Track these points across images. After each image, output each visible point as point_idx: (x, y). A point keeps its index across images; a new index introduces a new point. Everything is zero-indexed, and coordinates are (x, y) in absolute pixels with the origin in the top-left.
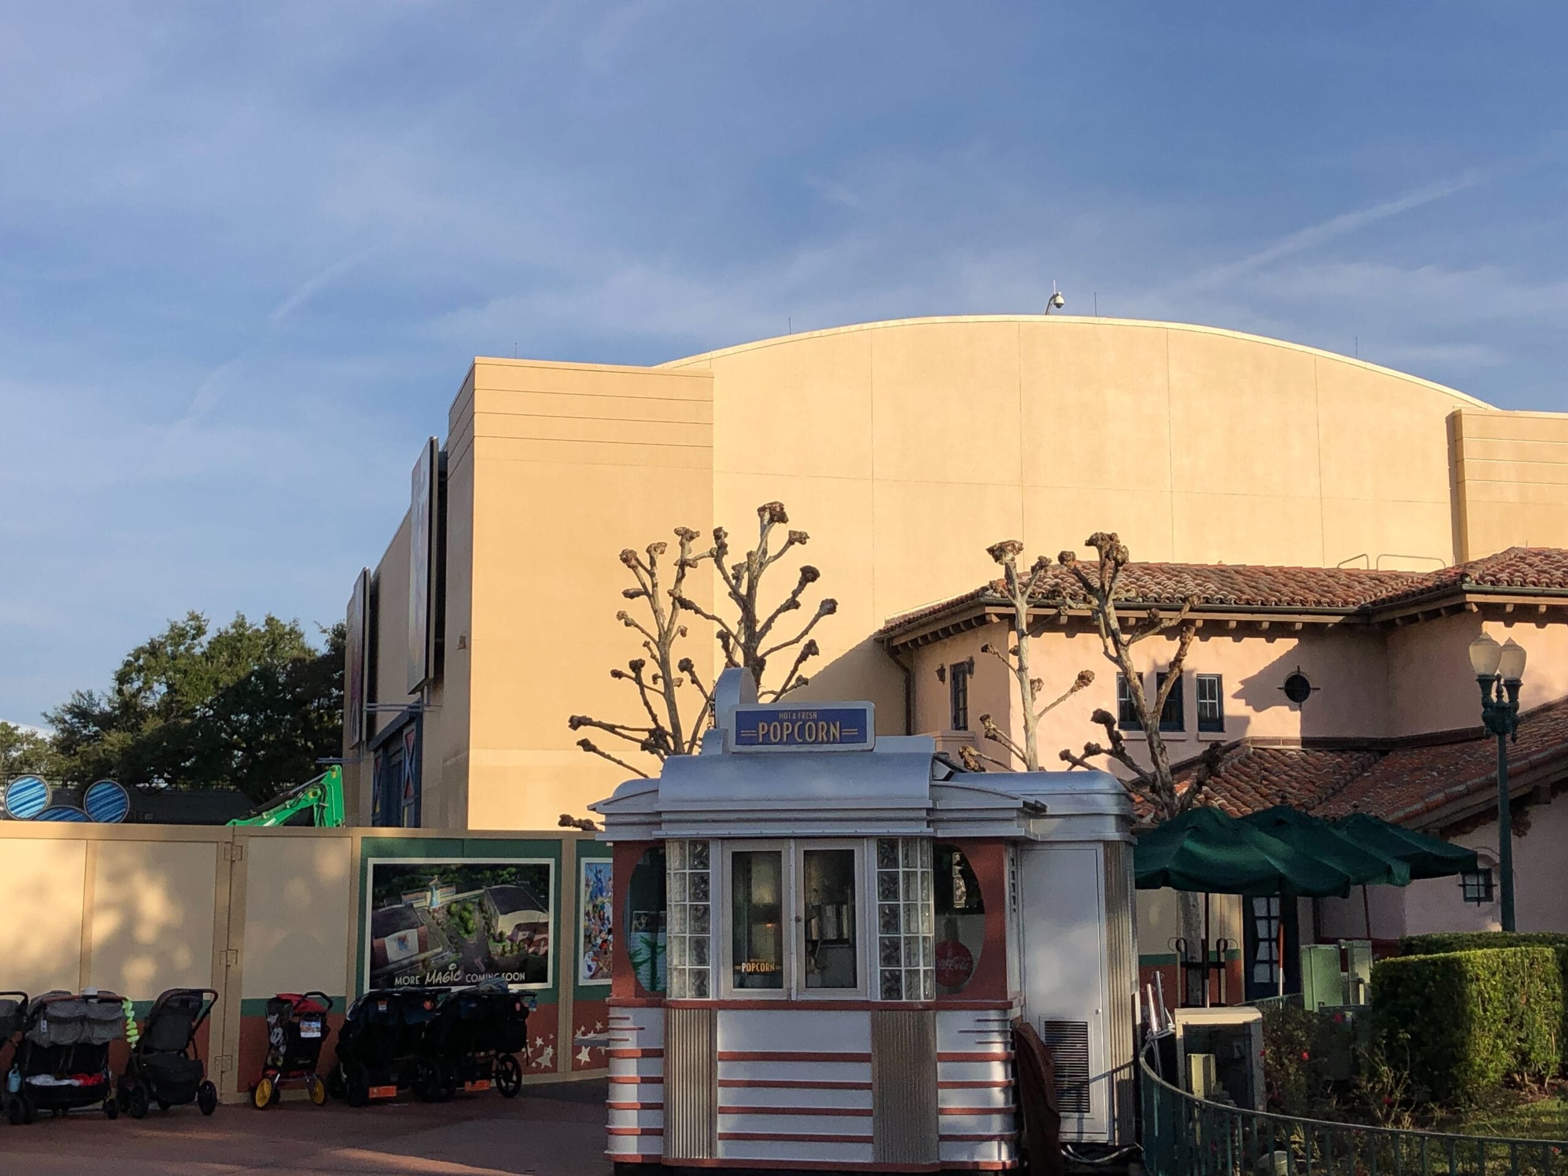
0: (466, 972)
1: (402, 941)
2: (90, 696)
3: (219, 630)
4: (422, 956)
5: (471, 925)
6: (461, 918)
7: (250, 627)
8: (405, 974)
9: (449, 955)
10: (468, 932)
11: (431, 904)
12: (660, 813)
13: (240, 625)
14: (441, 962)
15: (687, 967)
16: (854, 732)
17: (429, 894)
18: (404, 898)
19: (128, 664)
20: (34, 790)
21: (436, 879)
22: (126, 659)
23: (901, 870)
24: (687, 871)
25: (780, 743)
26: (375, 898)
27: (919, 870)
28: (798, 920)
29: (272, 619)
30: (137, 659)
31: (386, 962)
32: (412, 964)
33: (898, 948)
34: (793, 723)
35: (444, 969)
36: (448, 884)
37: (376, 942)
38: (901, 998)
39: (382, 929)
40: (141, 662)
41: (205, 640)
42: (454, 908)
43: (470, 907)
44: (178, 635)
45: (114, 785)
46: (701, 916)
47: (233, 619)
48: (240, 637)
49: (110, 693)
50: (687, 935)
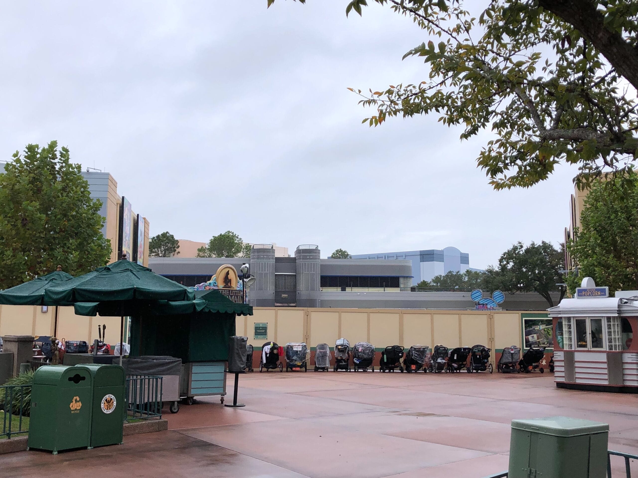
0: (550, 344)
1: (533, 337)
2: (492, 266)
3: (527, 246)
4: (538, 340)
5: (550, 333)
6: (547, 332)
7: (536, 245)
8: (534, 344)
9: (545, 340)
10: (549, 335)
11: (540, 328)
12: (560, 311)
13: (533, 244)
14: (543, 342)
15: (568, 343)
16: (603, 293)
17: (539, 326)
18: (533, 327)
19: (502, 257)
20: (477, 294)
21: (540, 323)
22: (501, 255)
23: (612, 323)
24: (567, 323)
25: (587, 296)
26: (525, 327)
27: (616, 323)
28: (590, 334)
29: (544, 242)
30: (504, 255)
31: (529, 342)
32: (536, 342)
33: (612, 340)
34: (590, 292)
35: (544, 344)
36: (544, 324)
37: (526, 337)
38: (613, 350)
39: (528, 334)
40: (505, 256)
41: (524, 249)
42: (545, 329)
43: (550, 329)
44: (515, 248)
45: (500, 292)
46: (570, 332)
47: (531, 243)
48: (533, 248)
49: (499, 266)
50: (567, 337)
